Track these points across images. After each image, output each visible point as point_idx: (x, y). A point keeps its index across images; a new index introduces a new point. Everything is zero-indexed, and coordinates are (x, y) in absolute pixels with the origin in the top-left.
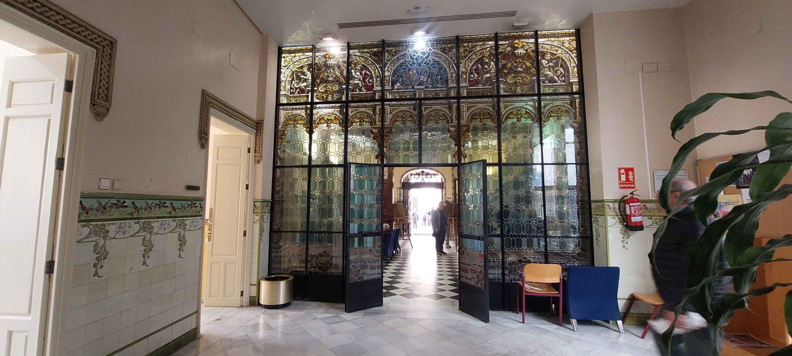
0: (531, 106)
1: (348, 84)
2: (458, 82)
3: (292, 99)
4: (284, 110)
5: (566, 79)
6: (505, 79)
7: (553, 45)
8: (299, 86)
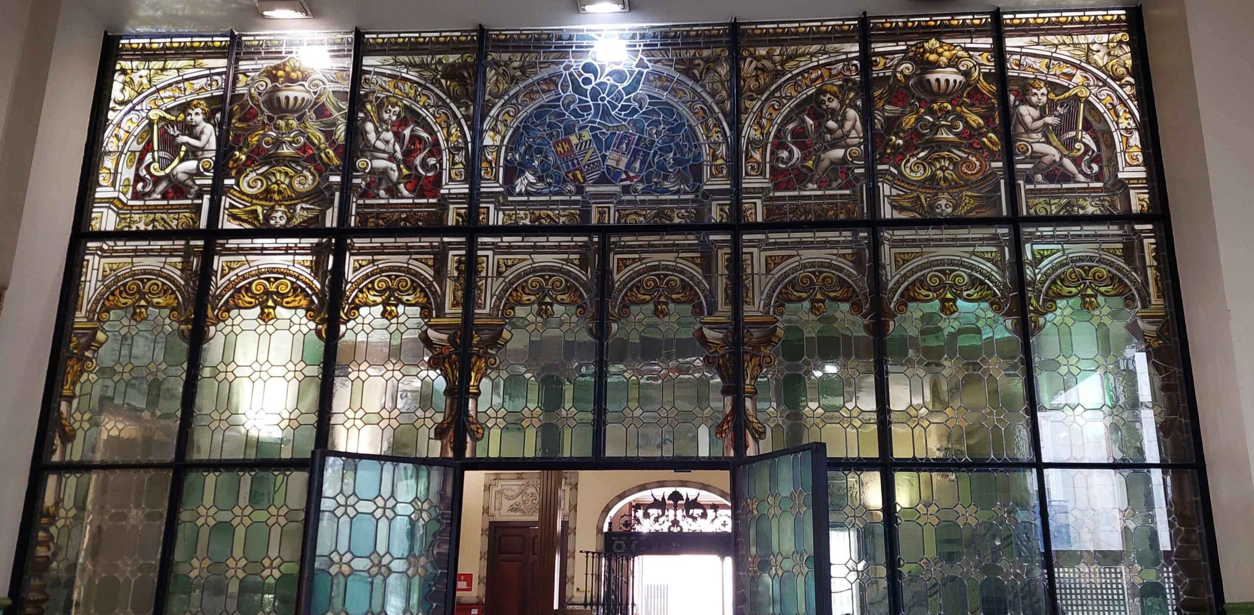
0: (988, 260)
1: (348, 169)
2: (736, 176)
3: (136, 217)
4: (103, 254)
5: (1105, 169)
6: (897, 167)
7: (1056, 59)
8: (168, 171)
